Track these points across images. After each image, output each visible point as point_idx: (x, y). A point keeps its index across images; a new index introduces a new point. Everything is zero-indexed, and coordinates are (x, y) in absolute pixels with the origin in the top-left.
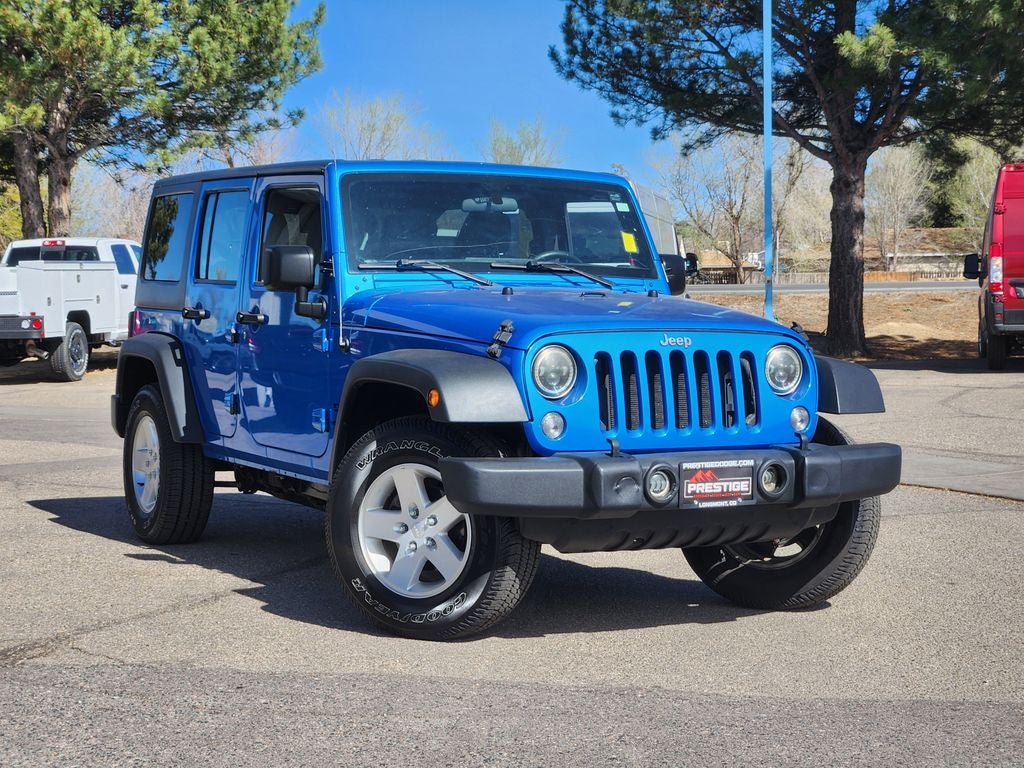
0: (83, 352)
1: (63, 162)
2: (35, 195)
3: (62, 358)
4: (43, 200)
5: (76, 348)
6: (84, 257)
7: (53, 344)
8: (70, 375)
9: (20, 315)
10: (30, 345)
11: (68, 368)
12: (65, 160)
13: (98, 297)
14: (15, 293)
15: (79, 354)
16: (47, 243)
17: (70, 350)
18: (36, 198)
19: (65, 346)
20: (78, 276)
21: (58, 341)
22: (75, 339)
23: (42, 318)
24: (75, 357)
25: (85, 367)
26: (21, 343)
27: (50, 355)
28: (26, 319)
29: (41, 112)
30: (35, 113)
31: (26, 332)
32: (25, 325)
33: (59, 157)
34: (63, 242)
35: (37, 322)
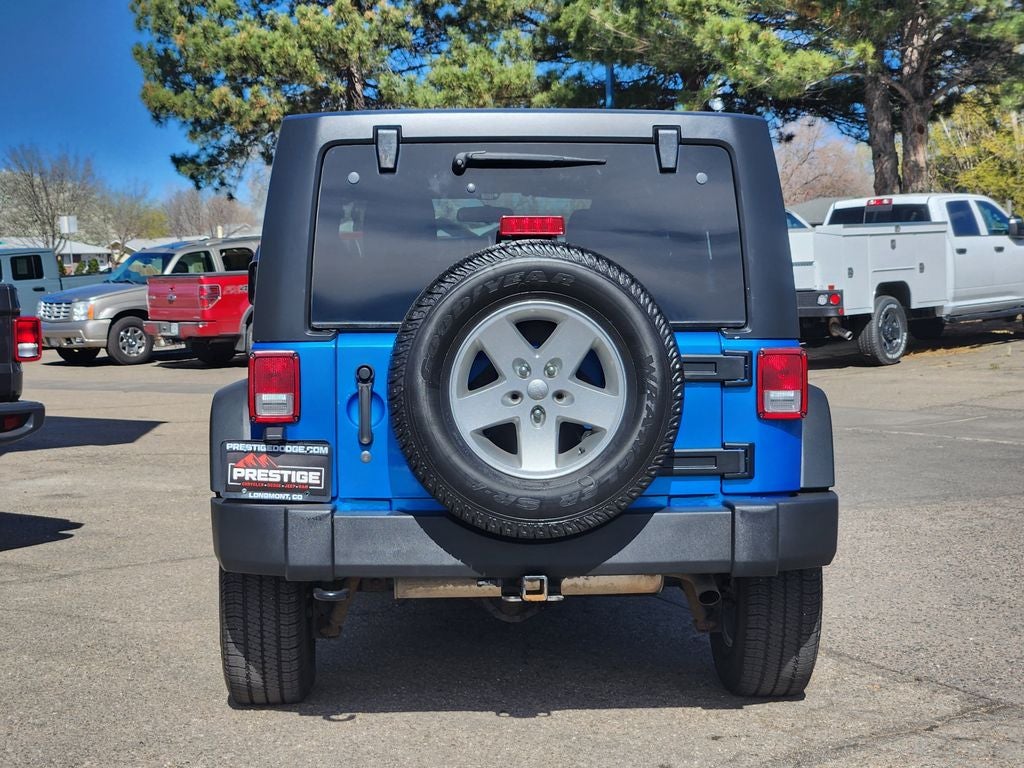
0: (901, 330)
1: (918, 107)
2: (888, 145)
3: (871, 338)
4: (897, 150)
5: (891, 326)
6: (913, 217)
7: (859, 322)
8: (881, 358)
9: (818, 288)
10: (834, 323)
11: (878, 350)
12: (921, 103)
13: (921, 264)
14: (810, 264)
15: (895, 334)
16: (872, 203)
17: (880, 329)
18: (889, 150)
19: (874, 325)
20: (893, 241)
21: (866, 318)
22: (888, 316)
23: (841, 292)
24: (890, 338)
25: (902, 349)
26: (823, 321)
27: (855, 336)
28: (823, 293)
29: (871, 50)
30: (864, 51)
31: (823, 309)
32: (822, 300)
33: (912, 100)
34: (890, 200)
35: (835, 297)
